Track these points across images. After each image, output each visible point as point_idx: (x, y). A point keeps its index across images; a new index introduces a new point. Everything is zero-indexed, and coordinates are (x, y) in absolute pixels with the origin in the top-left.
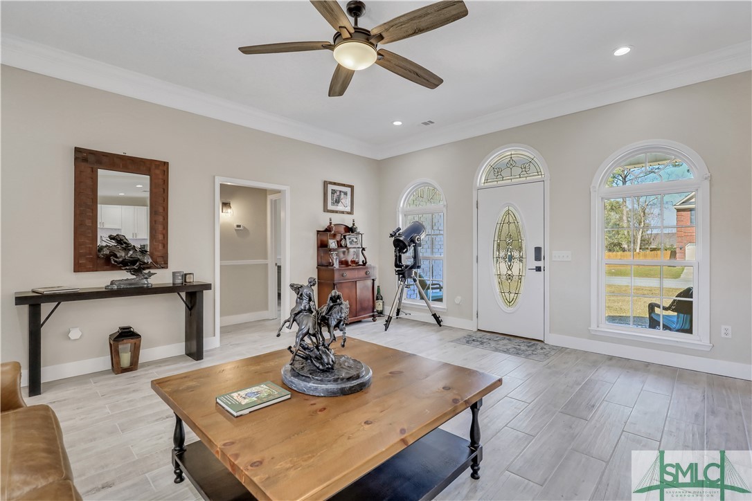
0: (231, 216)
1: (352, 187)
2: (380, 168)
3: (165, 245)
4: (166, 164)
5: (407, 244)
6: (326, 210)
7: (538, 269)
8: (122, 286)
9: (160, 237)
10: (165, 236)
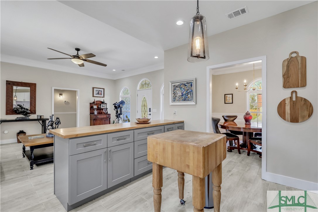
0: (62, 98)
1: (104, 89)
2: (115, 82)
3: (35, 107)
4: (35, 84)
5: (118, 107)
6: (93, 96)
7: (150, 114)
8: (20, 119)
9: (33, 105)
10: (35, 105)
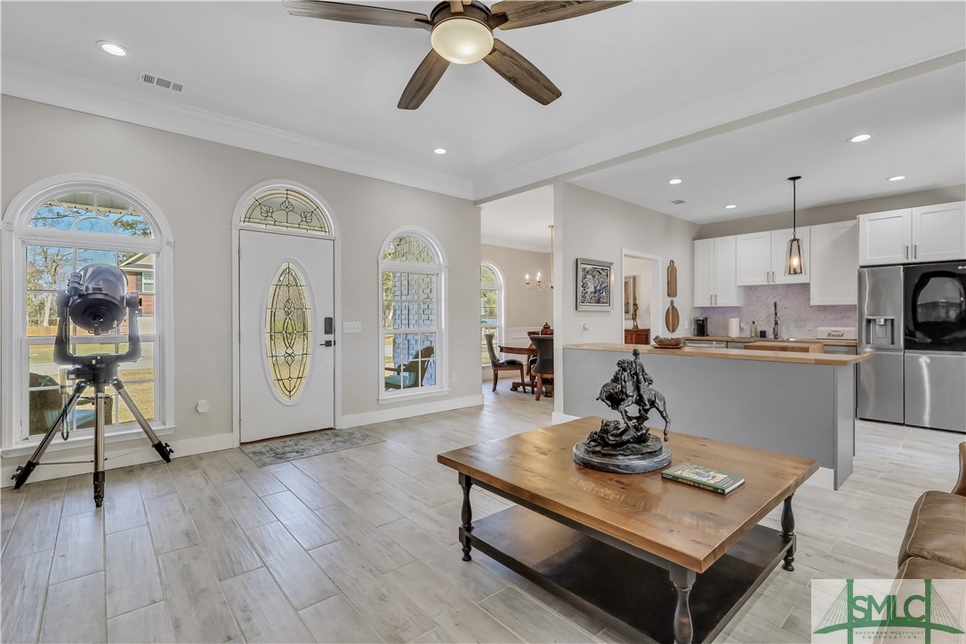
7: (328, 344)
